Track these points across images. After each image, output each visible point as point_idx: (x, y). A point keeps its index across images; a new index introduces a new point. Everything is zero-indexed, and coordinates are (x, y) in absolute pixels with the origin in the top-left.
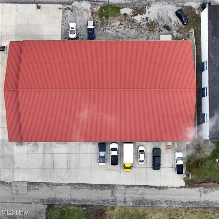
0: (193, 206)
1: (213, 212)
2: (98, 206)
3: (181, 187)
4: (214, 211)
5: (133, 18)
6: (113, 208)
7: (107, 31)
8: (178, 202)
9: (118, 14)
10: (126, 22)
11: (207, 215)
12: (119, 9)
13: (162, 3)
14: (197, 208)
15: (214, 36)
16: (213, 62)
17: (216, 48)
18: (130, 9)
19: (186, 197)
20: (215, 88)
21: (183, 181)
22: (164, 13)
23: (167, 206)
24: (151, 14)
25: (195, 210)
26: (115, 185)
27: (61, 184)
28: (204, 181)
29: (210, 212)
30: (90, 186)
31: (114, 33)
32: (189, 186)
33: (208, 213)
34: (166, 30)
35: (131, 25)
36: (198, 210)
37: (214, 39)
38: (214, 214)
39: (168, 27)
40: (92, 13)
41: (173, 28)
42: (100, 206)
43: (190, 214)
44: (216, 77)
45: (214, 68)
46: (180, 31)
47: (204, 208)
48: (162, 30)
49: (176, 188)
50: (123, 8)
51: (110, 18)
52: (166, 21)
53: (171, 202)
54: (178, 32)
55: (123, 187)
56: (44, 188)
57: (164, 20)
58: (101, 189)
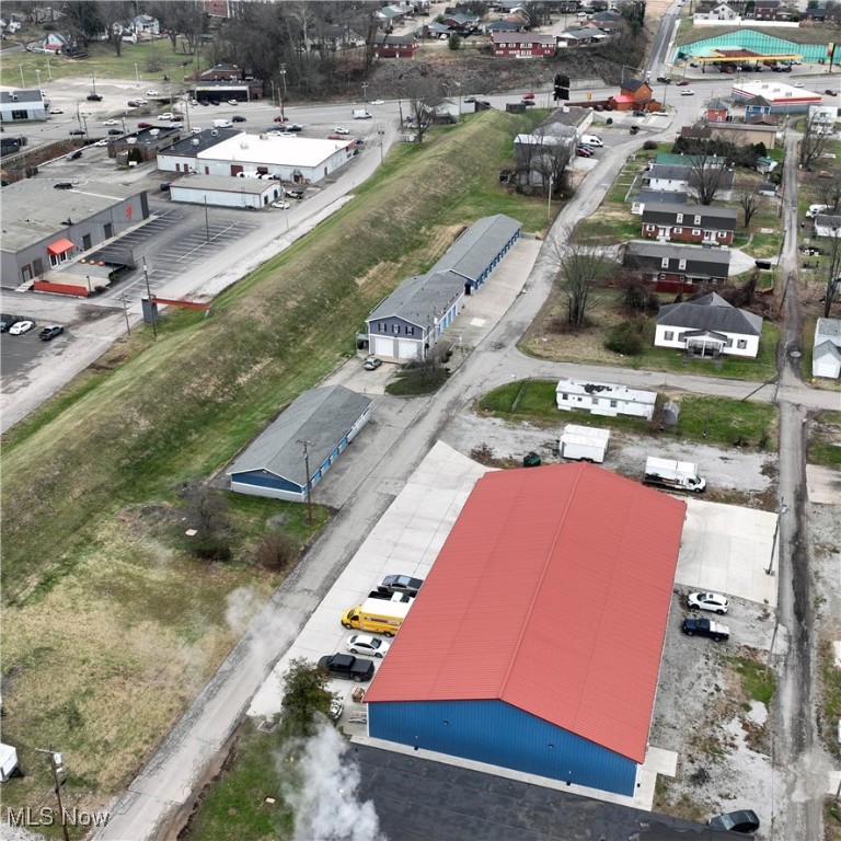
0: (185, 718)
1: (141, 754)
2: (295, 566)
3: (248, 706)
4: (142, 757)
5: (737, 718)
6: (274, 585)
7: (703, 660)
8: (214, 692)
9: (750, 693)
10: (726, 702)
11: (144, 738)
12: (766, 701)
13: (783, 797)
14: (174, 724)
15: (652, 826)
16: (570, 804)
17: (610, 820)
18: (764, 721)
19: (216, 710)
20: (488, 786)
21: (259, 713)
22: (750, 790)
23: (220, 670)
24: (749, 761)
25: (174, 719)
26: (322, 598)
27: (369, 530)
28: (234, 756)
29: (145, 747)
30: (342, 564)
31: (695, 669)
32: (240, 724)
33: (146, 742)
34: (693, 772)
35: (715, 707)
36: (169, 724)
37: (642, 824)
38: (136, 753)
39: (704, 781)
40: (754, 649)
41: (698, 791)
42: (292, 570)
43: (171, 706)
44: (520, 798)
45: (549, 800)
46: (685, 803)
47: (164, 738)
48: (692, 762)
49: (252, 698)
50: (767, 708)
51: (738, 676)
52: (721, 783)
53: (225, 680)
54: (685, 798)
55: (312, 609)
56: (373, 510)
57: (726, 781)
58: (327, 577)
